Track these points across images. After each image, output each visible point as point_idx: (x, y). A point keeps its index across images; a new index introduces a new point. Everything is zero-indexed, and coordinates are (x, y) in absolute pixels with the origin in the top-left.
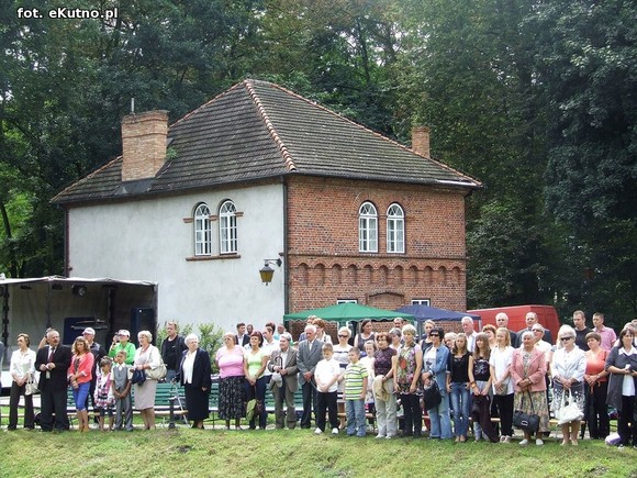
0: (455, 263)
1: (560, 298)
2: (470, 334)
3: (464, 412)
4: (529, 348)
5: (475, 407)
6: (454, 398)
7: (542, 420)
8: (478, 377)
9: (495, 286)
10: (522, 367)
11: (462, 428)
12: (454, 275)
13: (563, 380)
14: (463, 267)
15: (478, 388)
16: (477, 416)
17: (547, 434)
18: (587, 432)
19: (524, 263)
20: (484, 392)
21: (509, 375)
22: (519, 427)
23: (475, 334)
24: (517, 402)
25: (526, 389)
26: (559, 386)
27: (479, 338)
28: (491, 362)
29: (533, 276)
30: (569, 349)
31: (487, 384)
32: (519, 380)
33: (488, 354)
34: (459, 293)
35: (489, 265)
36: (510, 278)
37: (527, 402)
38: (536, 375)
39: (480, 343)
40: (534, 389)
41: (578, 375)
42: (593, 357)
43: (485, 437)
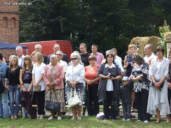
0: (13, 16)
1: (74, 36)
2: (20, 56)
3: (17, 101)
4: (54, 64)
5: (23, 99)
6: (11, 94)
7: (61, 106)
8: (25, 81)
9: (36, 29)
10: (50, 75)
11: (15, 111)
12: (11, 23)
13: (71, 82)
14: (17, 18)
15: (25, 88)
16: (24, 104)
17: (64, 113)
18: (86, 112)
19: (53, 16)
20: (29, 90)
21: (42, 79)
22: (48, 110)
23: (23, 57)
24: (47, 95)
25: (52, 88)
26: (70, 86)
27: (26, 59)
28: (33, 72)
29: (58, 23)
30: (75, 65)
31: (30, 85)
32: (48, 83)
33: (31, 68)
34: (15, 33)
35: (32, 17)
36: (44, 25)
37: (53, 95)
38: (58, 80)
39: (27, 62)
40: (57, 88)
41: (80, 79)
42: (91, 70)
43: (29, 115)
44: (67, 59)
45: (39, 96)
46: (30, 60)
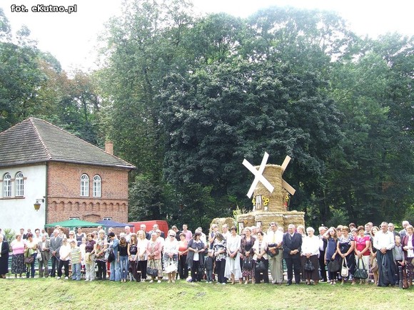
0: (123, 202)
1: (169, 217)
2: (128, 234)
3: (126, 268)
4: (154, 240)
5: (130, 266)
6: (121, 262)
7: (159, 272)
8: (132, 253)
9: (141, 212)
10: (151, 249)
11: (124, 276)
12: (123, 207)
13: (169, 254)
14: (127, 204)
15: (132, 258)
16: (131, 270)
17: (162, 278)
18: (179, 276)
19: (154, 202)
20: (135, 260)
21: (145, 252)
22: (149, 275)
23: (131, 234)
24: (148, 264)
25: (152, 258)
26: (168, 257)
27: (133, 236)
28: (138, 246)
29: (158, 207)
30: (172, 240)
31: (136, 256)
32: (149, 254)
33: (136, 243)
34: (125, 215)
35: (138, 203)
36: (147, 209)
37: (153, 264)
38: (157, 252)
39: (133, 238)
40: (156, 258)
41: (176, 252)
43: (134, 279)
44: (164, 236)
45: (143, 264)
46: (135, 237)
